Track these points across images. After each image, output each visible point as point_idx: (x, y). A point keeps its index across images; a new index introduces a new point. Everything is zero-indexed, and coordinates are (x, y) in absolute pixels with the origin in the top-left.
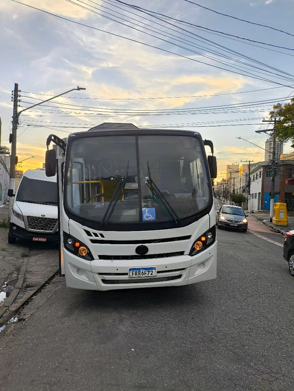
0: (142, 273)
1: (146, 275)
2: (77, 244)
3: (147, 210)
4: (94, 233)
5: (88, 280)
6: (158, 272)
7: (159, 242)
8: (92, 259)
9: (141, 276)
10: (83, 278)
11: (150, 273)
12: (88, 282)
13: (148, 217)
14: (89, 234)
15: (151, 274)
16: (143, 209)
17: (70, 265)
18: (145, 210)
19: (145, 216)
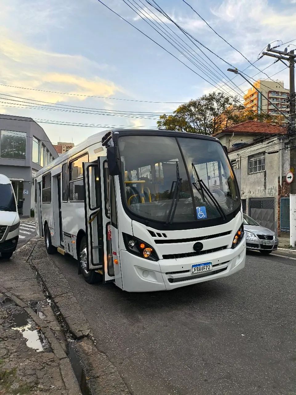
0: (202, 268)
1: (205, 270)
2: (142, 246)
3: (200, 209)
4: (157, 234)
5: (156, 281)
6: (213, 266)
7: (208, 238)
8: (157, 259)
9: (202, 271)
10: (150, 279)
11: (208, 267)
12: (157, 283)
13: (201, 215)
14: (153, 234)
15: (209, 269)
16: (197, 208)
17: (136, 268)
18: (198, 208)
19: (199, 214)
